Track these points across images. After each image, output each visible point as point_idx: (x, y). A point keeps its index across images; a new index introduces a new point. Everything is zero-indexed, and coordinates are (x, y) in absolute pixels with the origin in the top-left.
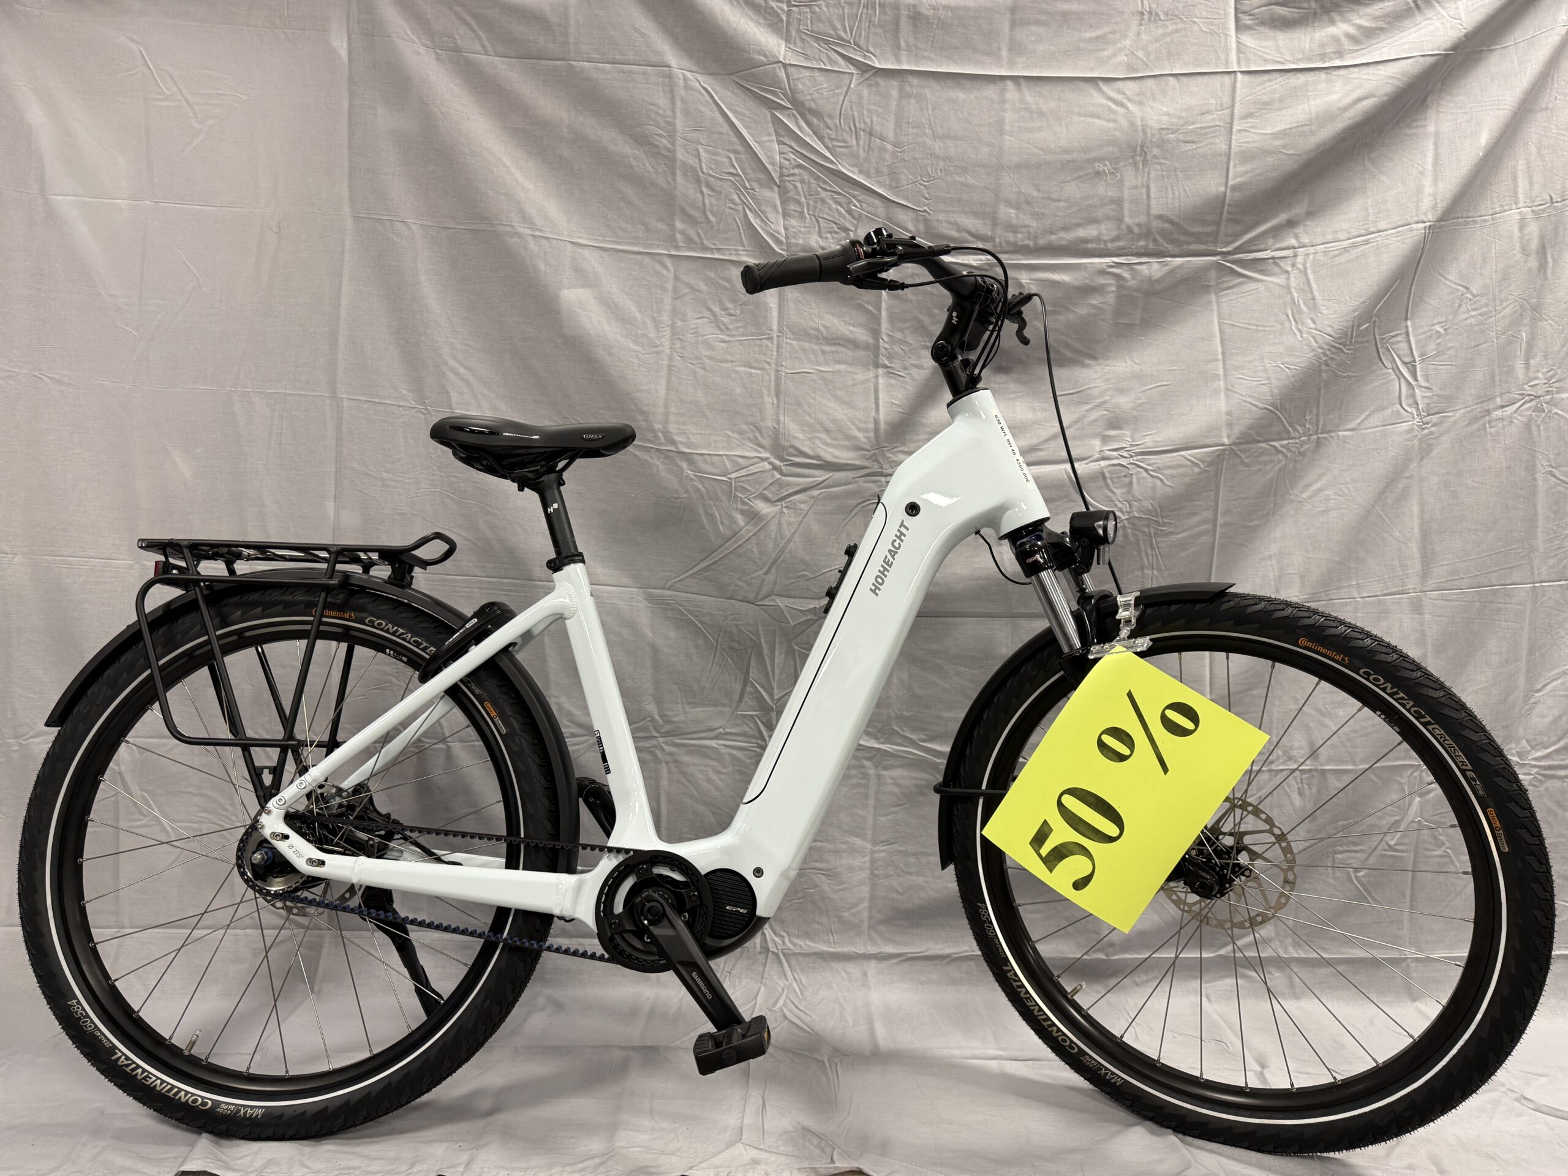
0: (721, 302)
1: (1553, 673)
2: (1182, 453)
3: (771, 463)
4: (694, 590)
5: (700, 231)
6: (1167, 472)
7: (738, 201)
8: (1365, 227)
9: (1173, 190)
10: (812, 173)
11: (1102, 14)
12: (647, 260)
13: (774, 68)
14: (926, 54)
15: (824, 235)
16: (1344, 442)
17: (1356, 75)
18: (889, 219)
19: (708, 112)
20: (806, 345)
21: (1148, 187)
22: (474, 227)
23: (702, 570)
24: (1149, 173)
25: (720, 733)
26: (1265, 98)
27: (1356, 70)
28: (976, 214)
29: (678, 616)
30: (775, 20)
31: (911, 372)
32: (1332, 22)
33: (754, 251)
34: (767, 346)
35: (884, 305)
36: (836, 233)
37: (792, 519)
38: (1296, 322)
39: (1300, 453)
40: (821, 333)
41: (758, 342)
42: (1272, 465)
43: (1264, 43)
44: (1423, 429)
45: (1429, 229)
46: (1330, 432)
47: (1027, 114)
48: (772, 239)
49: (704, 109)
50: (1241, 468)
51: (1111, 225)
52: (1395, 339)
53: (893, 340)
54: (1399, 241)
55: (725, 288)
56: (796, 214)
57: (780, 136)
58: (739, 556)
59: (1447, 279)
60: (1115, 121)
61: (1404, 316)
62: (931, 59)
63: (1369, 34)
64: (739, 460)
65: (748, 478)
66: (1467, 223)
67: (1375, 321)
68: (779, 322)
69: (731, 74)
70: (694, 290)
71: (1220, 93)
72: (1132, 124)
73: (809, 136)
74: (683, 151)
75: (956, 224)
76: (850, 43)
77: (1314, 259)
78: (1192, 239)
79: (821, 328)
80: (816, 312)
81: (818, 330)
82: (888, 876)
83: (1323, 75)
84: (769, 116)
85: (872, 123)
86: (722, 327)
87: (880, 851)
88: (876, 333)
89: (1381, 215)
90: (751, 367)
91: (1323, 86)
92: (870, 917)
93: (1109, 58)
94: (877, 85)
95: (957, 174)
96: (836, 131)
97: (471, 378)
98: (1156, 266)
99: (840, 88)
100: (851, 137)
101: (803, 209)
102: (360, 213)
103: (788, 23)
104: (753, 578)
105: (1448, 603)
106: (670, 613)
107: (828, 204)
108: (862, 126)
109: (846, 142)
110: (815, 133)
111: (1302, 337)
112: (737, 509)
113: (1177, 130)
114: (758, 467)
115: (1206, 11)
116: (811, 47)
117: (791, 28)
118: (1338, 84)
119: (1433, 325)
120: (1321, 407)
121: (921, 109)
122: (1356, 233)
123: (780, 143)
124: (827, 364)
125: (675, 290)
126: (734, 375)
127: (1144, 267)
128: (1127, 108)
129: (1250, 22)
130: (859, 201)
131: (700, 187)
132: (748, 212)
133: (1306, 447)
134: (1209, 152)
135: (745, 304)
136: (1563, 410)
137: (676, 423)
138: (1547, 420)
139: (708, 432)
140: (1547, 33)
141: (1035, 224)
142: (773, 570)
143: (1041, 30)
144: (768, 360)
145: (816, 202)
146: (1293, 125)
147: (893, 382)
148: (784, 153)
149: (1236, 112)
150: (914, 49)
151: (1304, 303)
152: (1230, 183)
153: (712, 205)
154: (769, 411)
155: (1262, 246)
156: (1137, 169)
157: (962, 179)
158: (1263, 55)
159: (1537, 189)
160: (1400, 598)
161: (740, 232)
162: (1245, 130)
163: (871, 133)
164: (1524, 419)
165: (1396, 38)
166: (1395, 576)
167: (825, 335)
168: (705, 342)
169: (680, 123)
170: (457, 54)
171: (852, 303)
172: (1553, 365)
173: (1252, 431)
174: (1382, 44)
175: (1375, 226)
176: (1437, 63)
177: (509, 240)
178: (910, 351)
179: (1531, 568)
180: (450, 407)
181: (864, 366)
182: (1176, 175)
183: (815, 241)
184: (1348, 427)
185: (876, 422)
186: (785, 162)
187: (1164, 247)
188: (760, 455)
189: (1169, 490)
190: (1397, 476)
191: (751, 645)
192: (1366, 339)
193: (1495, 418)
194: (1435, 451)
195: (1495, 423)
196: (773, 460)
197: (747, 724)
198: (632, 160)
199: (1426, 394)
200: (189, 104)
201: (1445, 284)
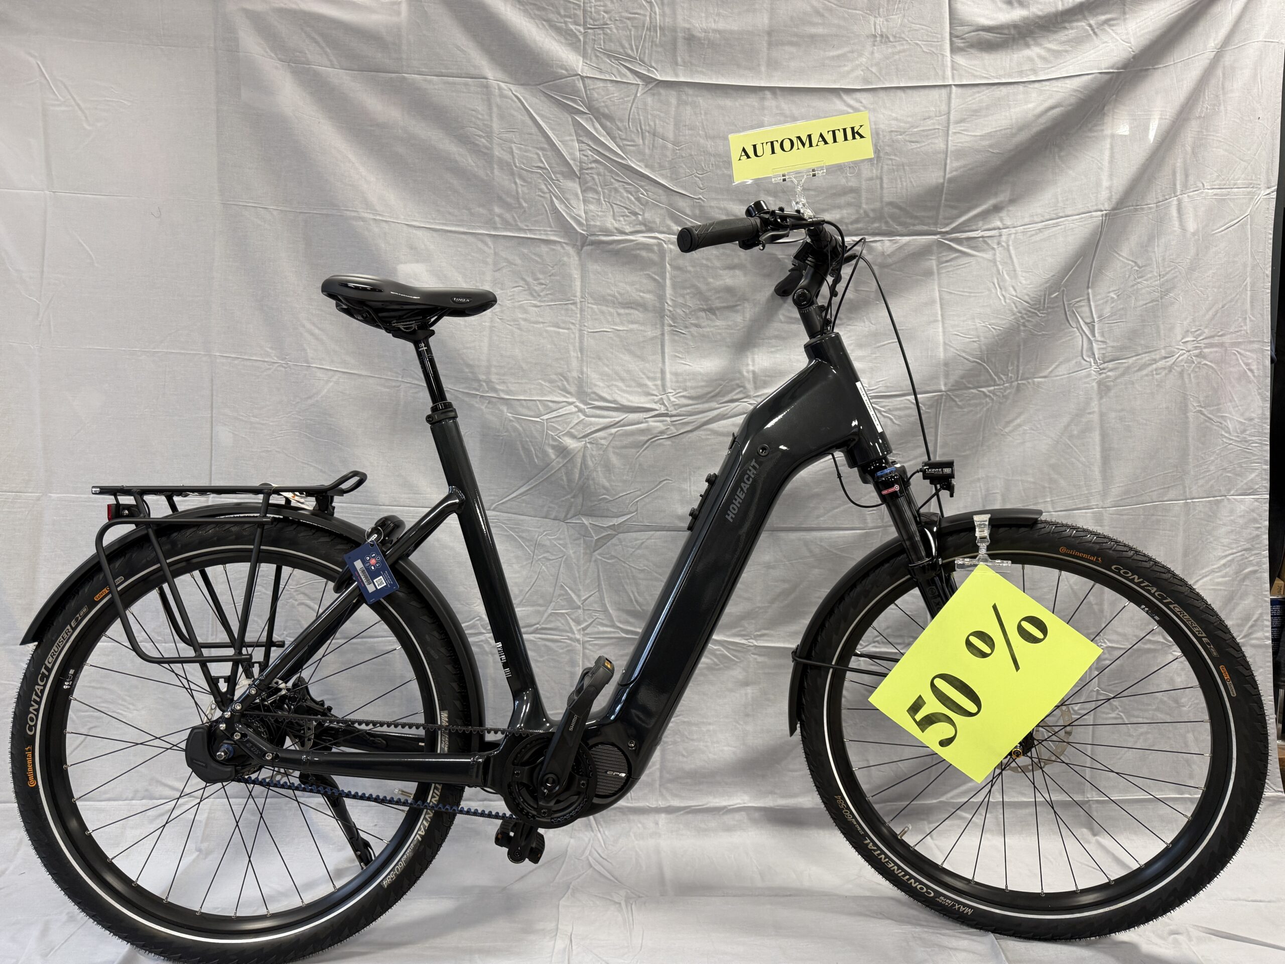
0: (533, 273)
1: (1204, 571)
2: (909, 398)
3: (576, 406)
4: (514, 511)
5: (515, 215)
6: (896, 413)
7: (546, 190)
8: (1055, 212)
9: (901, 181)
10: (606, 167)
11: (843, 36)
12: (471, 239)
13: (574, 80)
14: (699, 69)
15: (618, 218)
16: (1038, 387)
18: (670, 205)
19: (520, 116)
20: (604, 308)
21: (881, 179)
22: (325, 212)
23: (521, 494)
24: (882, 167)
25: (537, 629)
26: (975, 107)
27: (1047, 83)
29: (501, 533)
30: (574, 40)
31: (691, 330)
32: (1028, 46)
33: (560, 232)
34: (572, 310)
35: (668, 275)
36: (628, 216)
37: (594, 453)
38: (1001, 289)
39: (1003, 396)
40: (617, 299)
41: (565, 307)
42: (981, 407)
43: (973, 62)
44: (1100, 374)
45: (1106, 216)
46: (1028, 378)
47: (782, 119)
48: (575, 222)
49: (515, 113)
50: (956, 409)
51: (851, 210)
52: (1079, 304)
53: (675, 304)
54: (1082, 226)
55: (537, 262)
56: (594, 201)
57: (580, 136)
58: (551, 483)
59: (1121, 256)
61: (1086, 285)
62: (703, 73)
63: (1057, 54)
64: (550, 404)
65: (558, 419)
66: (1136, 210)
67: (1063, 291)
68: (582, 292)
69: (537, 85)
70: (510, 263)
71: (938, 102)
73: (604, 136)
74: (500, 149)
75: (725, 209)
76: (636, 59)
77: (1015, 237)
78: (917, 222)
79: (616, 294)
80: (613, 282)
81: (614, 296)
82: (674, 743)
83: (1021, 88)
84: (570, 119)
85: (655, 125)
86: (535, 294)
88: (661, 298)
89: (1068, 202)
90: (559, 327)
91: (1021, 96)
92: (661, 777)
93: (849, 72)
94: (660, 94)
95: (725, 168)
96: (626, 133)
97: (324, 338)
98: (887, 244)
99: (629, 96)
100: (638, 137)
101: (600, 197)
102: (228, 201)
103: (585, 43)
104: (562, 501)
105: (1121, 517)
107: (621, 193)
108: (647, 128)
109: (634, 141)
110: (608, 134)
111: (1005, 302)
112: (549, 445)
113: (904, 132)
114: (566, 410)
115: (927, 35)
116: (605, 62)
117: (587, 46)
118: (1034, 95)
119: (1109, 292)
120: (1021, 360)
121: (695, 114)
122: (1048, 217)
123: (580, 142)
124: (622, 324)
125: (495, 263)
126: (545, 334)
127: (880, 244)
129: (962, 45)
130: (646, 190)
131: (514, 179)
132: (554, 198)
133: (1008, 391)
134: (930, 150)
135: (552, 275)
136: (1211, 362)
137: (497, 374)
138: (1197, 370)
139: (524, 381)
140: (1199, 57)
142: (580, 494)
143: (793, 49)
144: (573, 321)
145: (610, 191)
146: (998, 129)
147: (676, 338)
148: (583, 150)
149: (952, 117)
150: (689, 64)
151: (1008, 274)
152: (948, 176)
153: (524, 193)
154: (575, 364)
155: (974, 227)
156: (873, 164)
158: (972, 71)
159: (1191, 179)
160: (1086, 513)
161: (548, 216)
162: (959, 133)
163: (654, 134)
164: (1179, 369)
165: (1079, 58)
166: (1081, 495)
167: (620, 300)
168: (521, 307)
169: (496, 125)
170: (308, 66)
171: (642, 273)
172: (1200, 326)
173: (964, 381)
174: (1068, 63)
175: (1064, 212)
176: (1111, 79)
177: (354, 223)
178: (690, 312)
179: (1184, 487)
180: (307, 362)
181: (652, 325)
182: (904, 169)
183: (610, 223)
184: (1041, 375)
185: (663, 372)
186: (584, 157)
187: (894, 228)
188: (567, 400)
189: (897, 428)
190: (1081, 412)
191: (561, 555)
192: (1056, 305)
193: (1160, 367)
194: (1113, 391)
195: (1159, 371)
196: (578, 404)
197: (559, 620)
198: (457, 156)
199: (1102, 346)
200: (81, 109)
201: (1118, 259)
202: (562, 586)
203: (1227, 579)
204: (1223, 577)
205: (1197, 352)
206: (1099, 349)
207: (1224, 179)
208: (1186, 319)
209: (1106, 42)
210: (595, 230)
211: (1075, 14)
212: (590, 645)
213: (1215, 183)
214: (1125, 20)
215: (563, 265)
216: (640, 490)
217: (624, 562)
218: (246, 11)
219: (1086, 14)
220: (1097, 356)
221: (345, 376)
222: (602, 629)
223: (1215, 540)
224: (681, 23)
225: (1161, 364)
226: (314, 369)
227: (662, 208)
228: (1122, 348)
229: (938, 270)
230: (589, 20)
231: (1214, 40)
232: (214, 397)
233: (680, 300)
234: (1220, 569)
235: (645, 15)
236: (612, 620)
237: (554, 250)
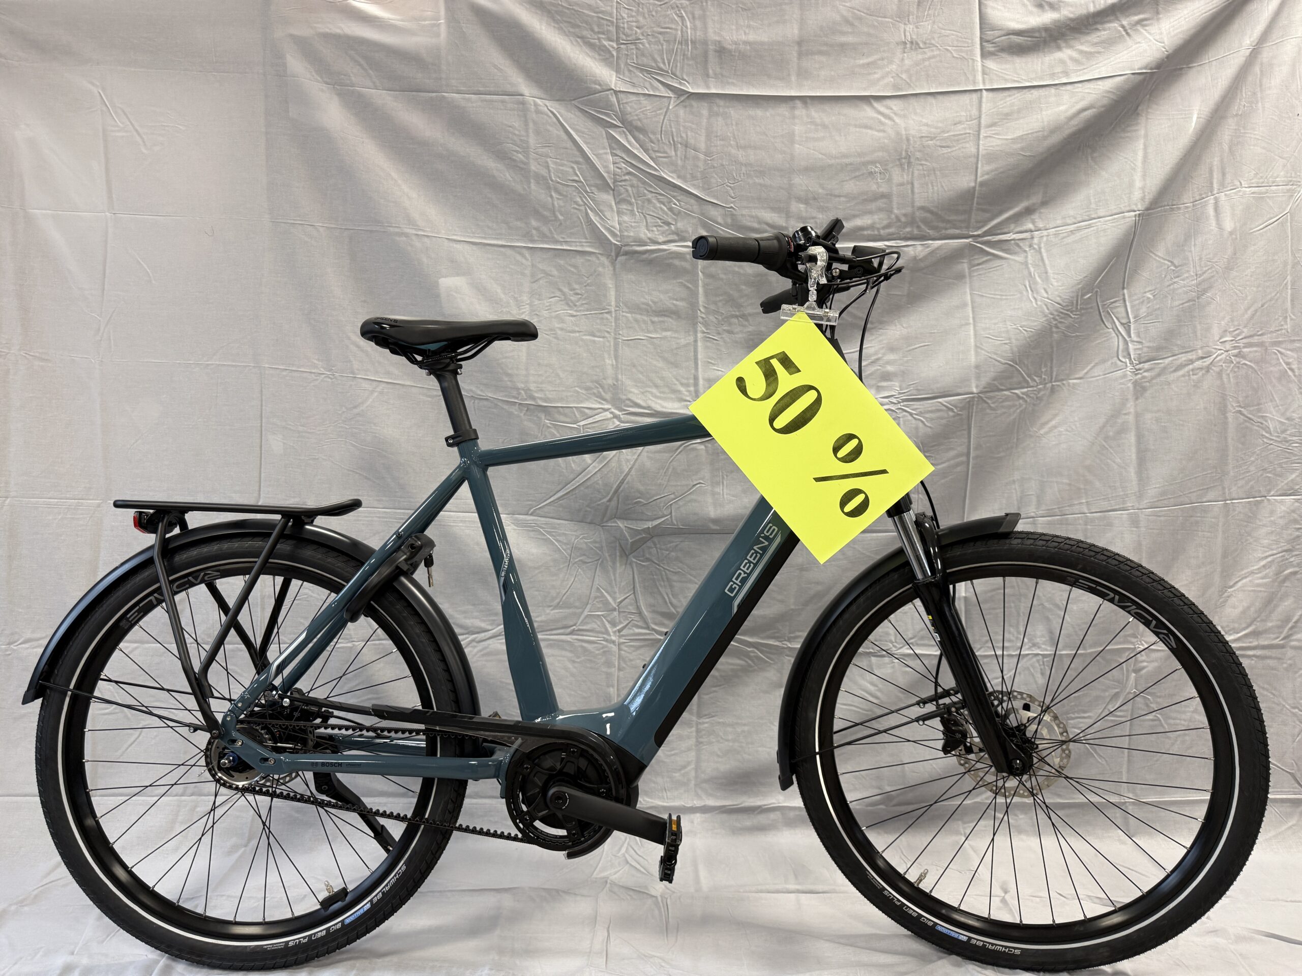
0: (569, 284)
1: (1243, 572)
2: (940, 400)
3: (612, 413)
4: (551, 515)
5: (551, 227)
6: (927, 416)
7: (581, 203)
8: (1088, 213)
9: (933, 186)
10: (640, 179)
11: (872, 44)
12: (509, 252)
13: (608, 95)
14: (730, 81)
15: (651, 229)
16: (1073, 388)
17: (1080, 90)
18: (702, 214)
19: (556, 132)
20: (638, 317)
21: (912, 184)
22: (369, 228)
23: (558, 499)
24: (913, 173)
25: (574, 630)
26: (1006, 110)
27: (1080, 85)
28: (773, 209)
29: (539, 537)
30: (608, 56)
31: (724, 336)
32: (1059, 48)
33: (595, 243)
34: (607, 319)
36: (660, 226)
37: (629, 457)
38: (1032, 291)
39: (1037, 398)
40: (651, 307)
41: (601, 316)
42: (1015, 409)
43: (1004, 66)
44: (1136, 374)
45: (1139, 217)
46: (1063, 380)
47: (813, 127)
48: (609, 233)
49: (551, 128)
50: (988, 411)
51: (882, 215)
52: (1114, 305)
53: (708, 311)
54: (1114, 227)
55: (573, 272)
56: (628, 212)
57: (614, 149)
58: (587, 488)
59: (1156, 255)
60: (884, 131)
61: (1121, 285)
62: (733, 84)
63: (1089, 55)
64: (586, 411)
65: (594, 425)
66: (1172, 209)
67: (1097, 292)
68: (616, 301)
69: (571, 100)
70: (548, 274)
71: (969, 107)
72: (898, 134)
73: (637, 149)
74: (536, 163)
75: (757, 217)
76: (668, 72)
77: (1047, 240)
78: (948, 226)
79: (650, 303)
80: (646, 290)
81: (648, 305)
82: (710, 743)
83: (1052, 90)
84: (604, 132)
85: (687, 137)
86: (571, 304)
87: (704, 723)
88: (694, 306)
89: (1101, 204)
90: (594, 336)
91: (1053, 99)
92: (696, 777)
93: (879, 80)
94: (691, 106)
95: (757, 177)
96: (658, 145)
98: (919, 248)
99: (661, 109)
100: (671, 149)
101: (633, 208)
102: (277, 218)
103: (618, 58)
104: (598, 505)
105: (1158, 518)
106: (532, 534)
107: (654, 204)
108: (680, 139)
109: (665, 152)
110: (641, 146)
111: (1037, 304)
113: (935, 138)
114: (601, 417)
115: (957, 41)
116: (637, 76)
117: (620, 62)
118: (1066, 97)
119: (1145, 293)
120: (1054, 361)
121: (727, 125)
122: (1080, 219)
123: (614, 155)
124: (656, 331)
125: (533, 275)
127: (910, 249)
128: (894, 121)
129: (993, 49)
130: (678, 201)
131: (550, 192)
132: (589, 211)
133: (1042, 393)
134: (961, 155)
135: (588, 285)
136: (1250, 361)
137: (535, 382)
138: (1236, 370)
139: (560, 389)
140: (1235, 55)
141: (821, 216)
142: (615, 498)
143: (823, 59)
144: (608, 330)
145: (643, 202)
146: (1030, 132)
147: (709, 344)
148: (616, 163)
149: (983, 122)
150: (720, 76)
151: (1039, 276)
152: (979, 180)
153: (560, 207)
154: (610, 371)
155: (1006, 230)
156: (903, 169)
157: (761, 181)
158: (1003, 75)
159: (1229, 177)
160: (1122, 514)
161: (583, 228)
162: (990, 137)
163: (686, 145)
164: (1217, 369)
165: (1112, 59)
166: (1117, 496)
167: (654, 308)
168: (557, 317)
169: (532, 141)
170: (352, 88)
171: (675, 281)
172: (1239, 326)
173: (995, 382)
174: (1101, 65)
175: (1097, 213)
176: (1144, 80)
177: (398, 238)
178: (723, 319)
179: (1224, 488)
180: (353, 373)
181: (685, 332)
182: (935, 174)
183: (644, 234)
184: (1077, 376)
185: (696, 378)
186: (618, 170)
187: (926, 232)
188: (603, 407)
189: (929, 430)
190: (1116, 413)
191: (597, 558)
192: (1090, 306)
193: (1197, 367)
194: (1149, 392)
195: (1196, 372)
196: (613, 410)
197: (595, 622)
198: (495, 172)
199: (1138, 347)
200: (139, 134)
201: (1155, 259)
202: (598, 588)
203: (1267, 580)
204: (1262, 578)
205: (1236, 351)
206: (1135, 349)
207: (1262, 177)
208: (1223, 318)
209: (1139, 42)
210: (629, 240)
211: (1107, 16)
212: (626, 646)
213: (1253, 181)
214: (1158, 19)
215: (598, 275)
216: (674, 493)
217: (659, 565)
218: (291, 36)
219: (1118, 14)
220: (1132, 357)
221: (389, 386)
222: (637, 631)
223: (1255, 541)
224: (712, 36)
225: (1198, 364)
226: (360, 380)
227: (695, 217)
228: (1159, 349)
229: (970, 273)
230: (622, 35)
231: (1250, 38)
232: (264, 408)
233: (713, 307)
234: (1260, 570)
235: (676, 30)
236: (646, 622)
237: (589, 260)
